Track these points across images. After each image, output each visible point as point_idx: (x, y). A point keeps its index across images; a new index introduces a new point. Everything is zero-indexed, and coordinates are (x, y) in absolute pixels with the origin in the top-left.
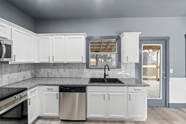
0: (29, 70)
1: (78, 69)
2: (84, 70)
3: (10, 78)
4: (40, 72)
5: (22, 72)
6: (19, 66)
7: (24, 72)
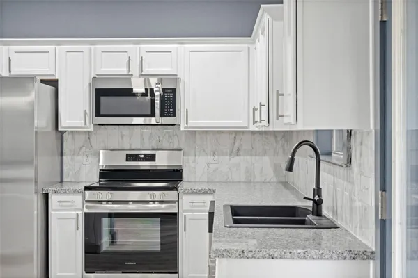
0: (265, 154)
3: (211, 166)
5: (242, 157)
6: (235, 138)
7: (249, 158)
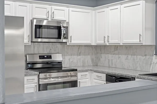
0: (89, 54)
1: (145, 57)
2: (152, 59)
3: (70, 60)
4: (101, 59)
5: (81, 56)
6: (79, 48)
7: (83, 56)
